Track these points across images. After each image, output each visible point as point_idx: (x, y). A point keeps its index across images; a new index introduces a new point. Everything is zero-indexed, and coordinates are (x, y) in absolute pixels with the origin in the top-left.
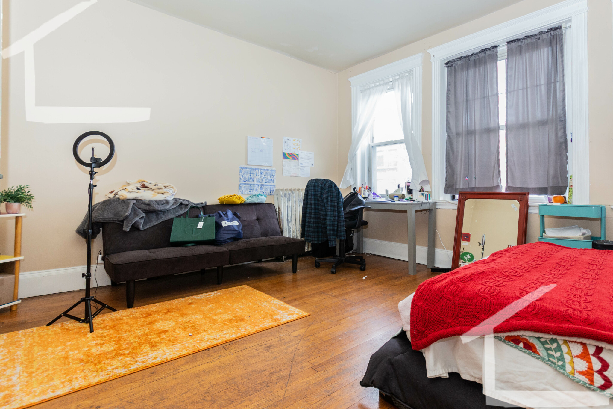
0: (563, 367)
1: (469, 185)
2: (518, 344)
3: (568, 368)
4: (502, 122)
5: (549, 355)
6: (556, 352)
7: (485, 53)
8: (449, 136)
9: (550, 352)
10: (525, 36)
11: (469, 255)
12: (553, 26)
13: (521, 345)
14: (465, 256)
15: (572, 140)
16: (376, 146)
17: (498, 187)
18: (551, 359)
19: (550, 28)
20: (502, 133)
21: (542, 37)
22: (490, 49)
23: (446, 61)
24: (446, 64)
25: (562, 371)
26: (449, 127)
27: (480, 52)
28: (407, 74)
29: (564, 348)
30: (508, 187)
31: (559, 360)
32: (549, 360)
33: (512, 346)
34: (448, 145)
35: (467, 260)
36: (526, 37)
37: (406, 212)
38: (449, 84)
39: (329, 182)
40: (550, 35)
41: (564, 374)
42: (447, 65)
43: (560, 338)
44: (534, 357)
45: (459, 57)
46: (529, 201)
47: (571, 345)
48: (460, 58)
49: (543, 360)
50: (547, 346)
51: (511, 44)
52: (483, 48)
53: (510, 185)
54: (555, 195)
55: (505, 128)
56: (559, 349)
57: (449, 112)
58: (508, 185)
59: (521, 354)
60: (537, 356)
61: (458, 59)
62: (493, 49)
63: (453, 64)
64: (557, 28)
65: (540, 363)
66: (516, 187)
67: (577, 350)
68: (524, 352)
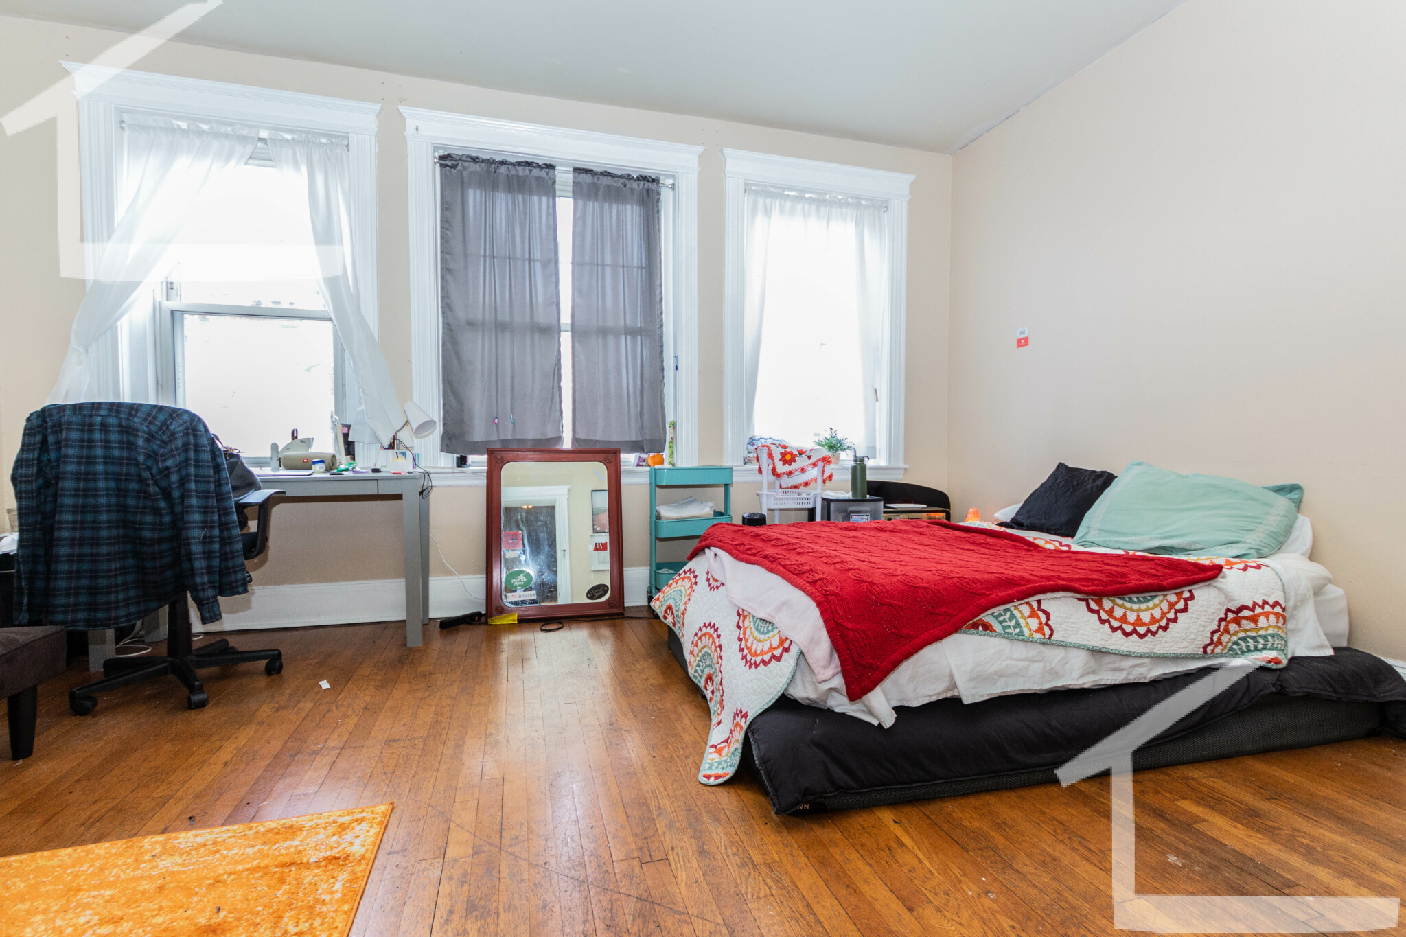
0: (1021, 633)
1: (498, 436)
2: (977, 628)
3: (1027, 632)
4: (565, 319)
5: (1004, 628)
6: (1010, 621)
7: (530, 171)
8: (448, 324)
9: (1005, 624)
10: (605, 172)
11: (522, 575)
12: (647, 175)
13: (980, 628)
14: (514, 578)
15: (679, 368)
16: (183, 312)
17: (559, 439)
18: (1008, 631)
19: (643, 174)
20: (566, 338)
21: (631, 184)
22: (539, 167)
23: (442, 153)
24: (441, 158)
25: (1021, 638)
26: (447, 304)
27: (519, 164)
28: (324, 141)
29: (1016, 613)
30: (575, 440)
31: (1015, 627)
32: (1006, 633)
33: (973, 634)
34: (449, 346)
35: (520, 586)
36: (606, 174)
37: (398, 497)
38: (445, 206)
39: (186, 418)
40: (641, 186)
41: (1023, 640)
42: (443, 162)
43: (1010, 606)
44: (992, 636)
45: (474, 154)
46: (622, 464)
47: (1020, 607)
48: (475, 160)
49: (1000, 636)
50: (1001, 619)
51: (580, 173)
52: (530, 160)
53: (582, 436)
54: (652, 454)
55: (569, 329)
56: (1013, 617)
57: (449, 270)
58: (577, 436)
59: (982, 638)
60: (995, 634)
61: (469, 159)
62: (547, 170)
63: (457, 165)
64: (653, 180)
65: (997, 640)
66: (591, 440)
67: (1026, 610)
68: (984, 635)
